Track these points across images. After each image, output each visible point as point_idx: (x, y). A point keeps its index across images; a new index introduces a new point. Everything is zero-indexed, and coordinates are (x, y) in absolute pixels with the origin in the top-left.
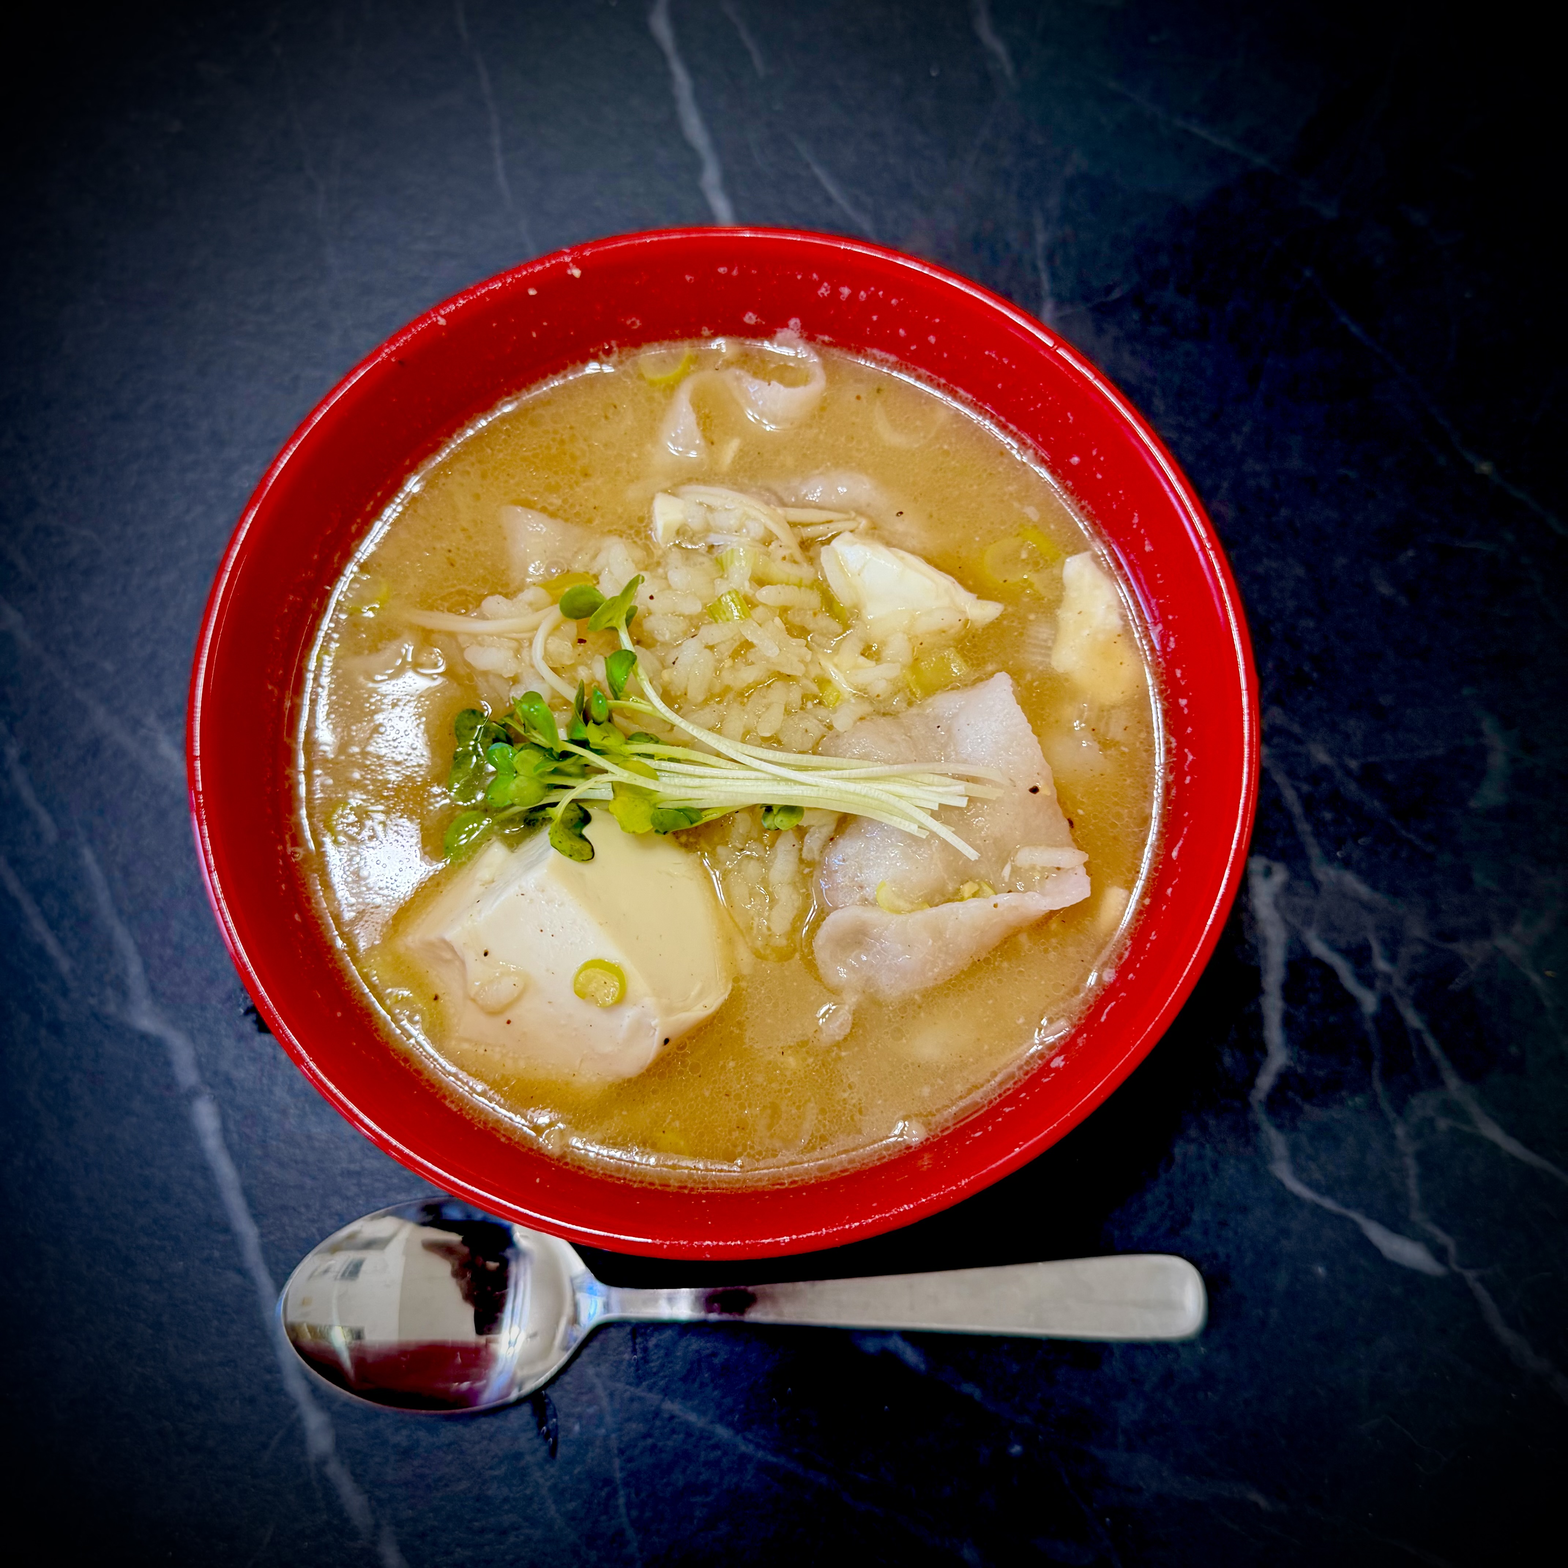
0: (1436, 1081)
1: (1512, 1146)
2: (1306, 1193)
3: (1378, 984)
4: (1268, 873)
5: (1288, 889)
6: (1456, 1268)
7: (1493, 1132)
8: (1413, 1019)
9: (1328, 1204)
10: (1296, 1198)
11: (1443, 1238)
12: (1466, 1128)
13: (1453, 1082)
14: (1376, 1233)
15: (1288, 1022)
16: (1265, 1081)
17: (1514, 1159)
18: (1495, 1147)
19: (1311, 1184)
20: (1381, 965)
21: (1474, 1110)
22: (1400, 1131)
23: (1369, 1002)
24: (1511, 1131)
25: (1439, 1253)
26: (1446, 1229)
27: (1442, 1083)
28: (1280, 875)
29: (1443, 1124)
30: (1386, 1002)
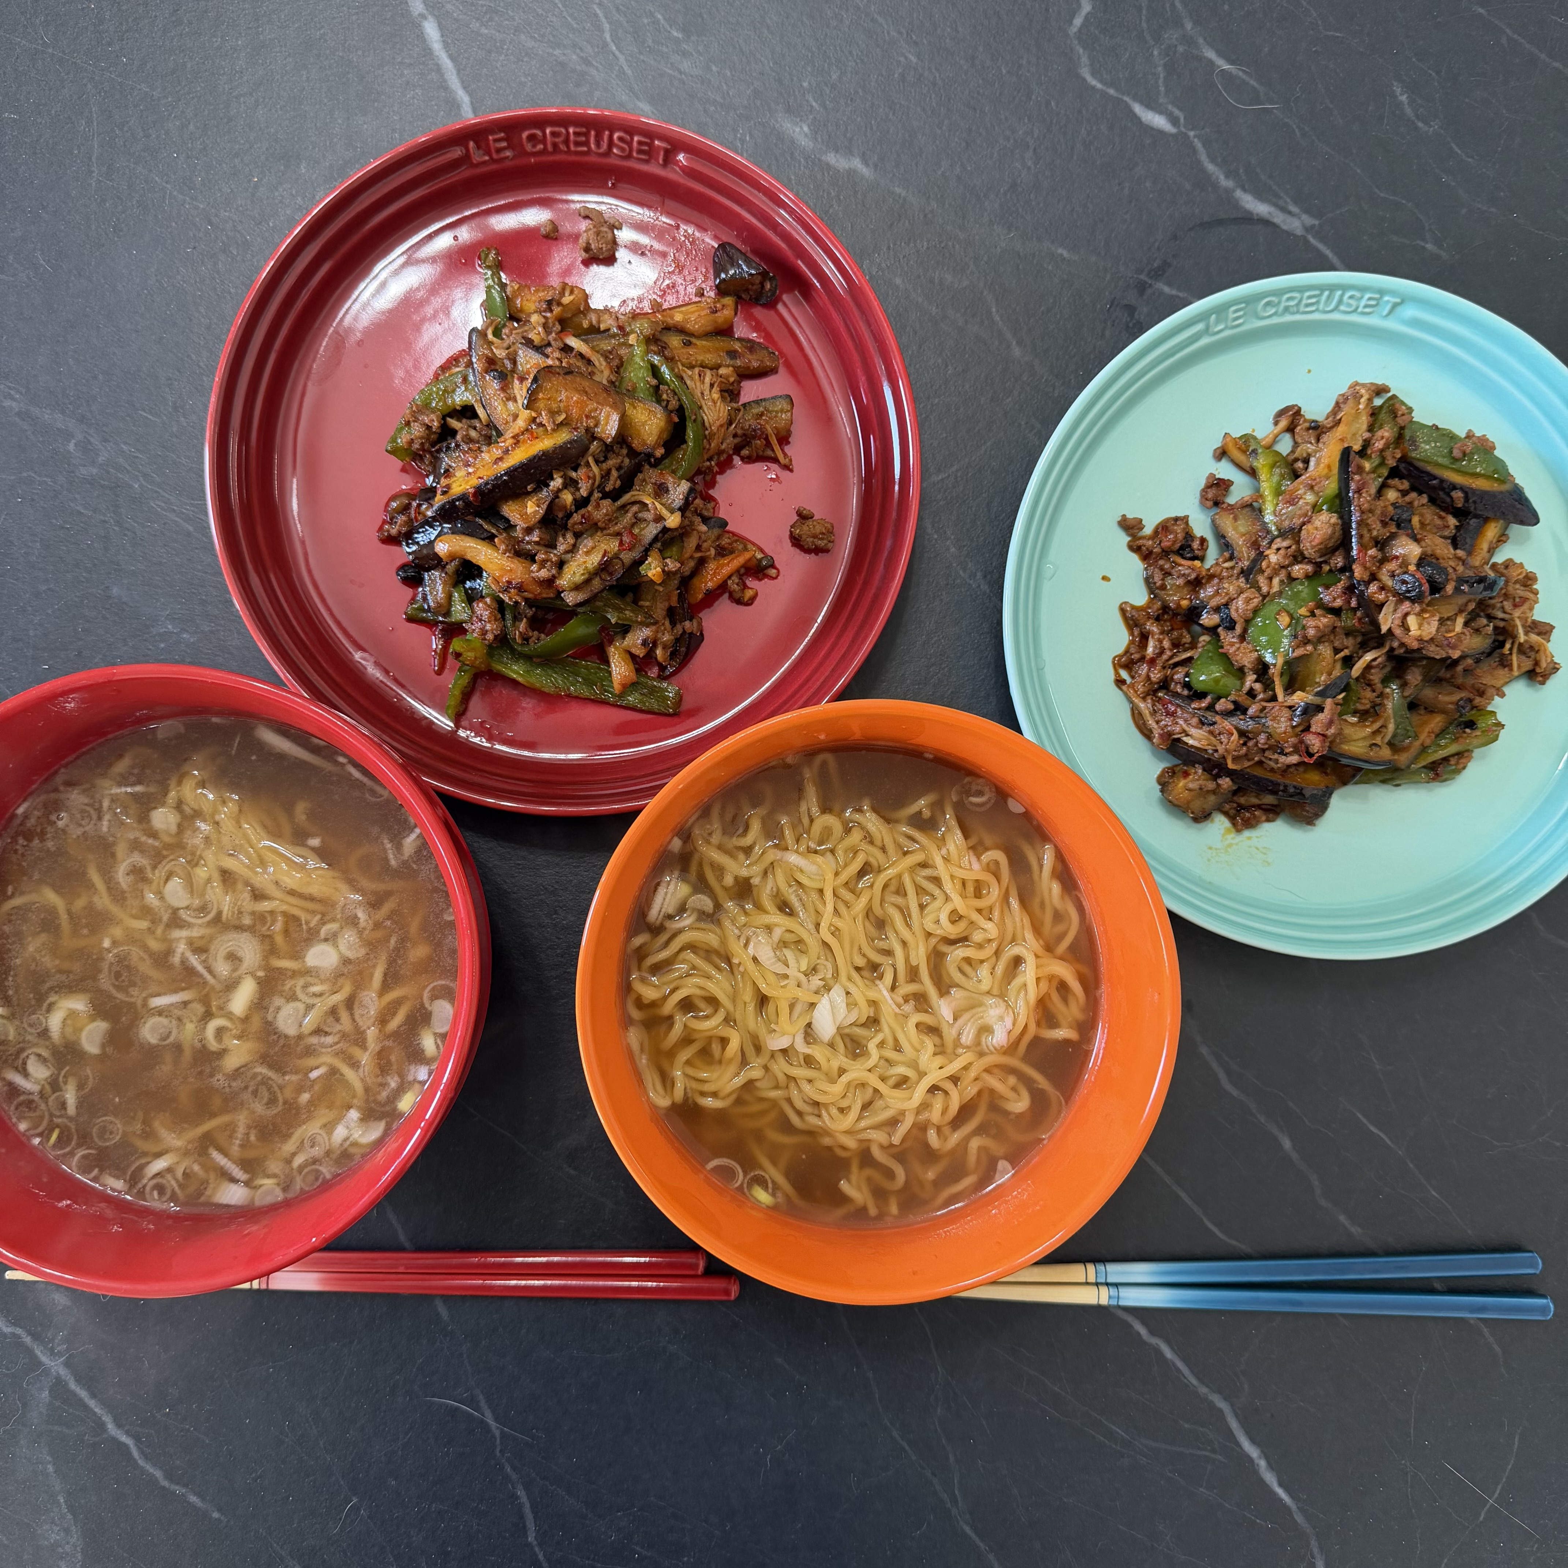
0: (1178, 23)
1: (1222, 63)
2: (1099, 86)
6: (1183, 130)
7: (1211, 54)
9: (1111, 91)
10: (1093, 88)
11: (1177, 112)
12: (1195, 52)
13: (1189, 26)
14: (1137, 108)
16: (1078, 21)
17: (1222, 70)
18: (1211, 62)
19: (1101, 81)
21: (1201, 41)
22: (1156, 53)
25: (1174, 121)
26: (1180, 109)
27: (1182, 26)
29: (1181, 49)
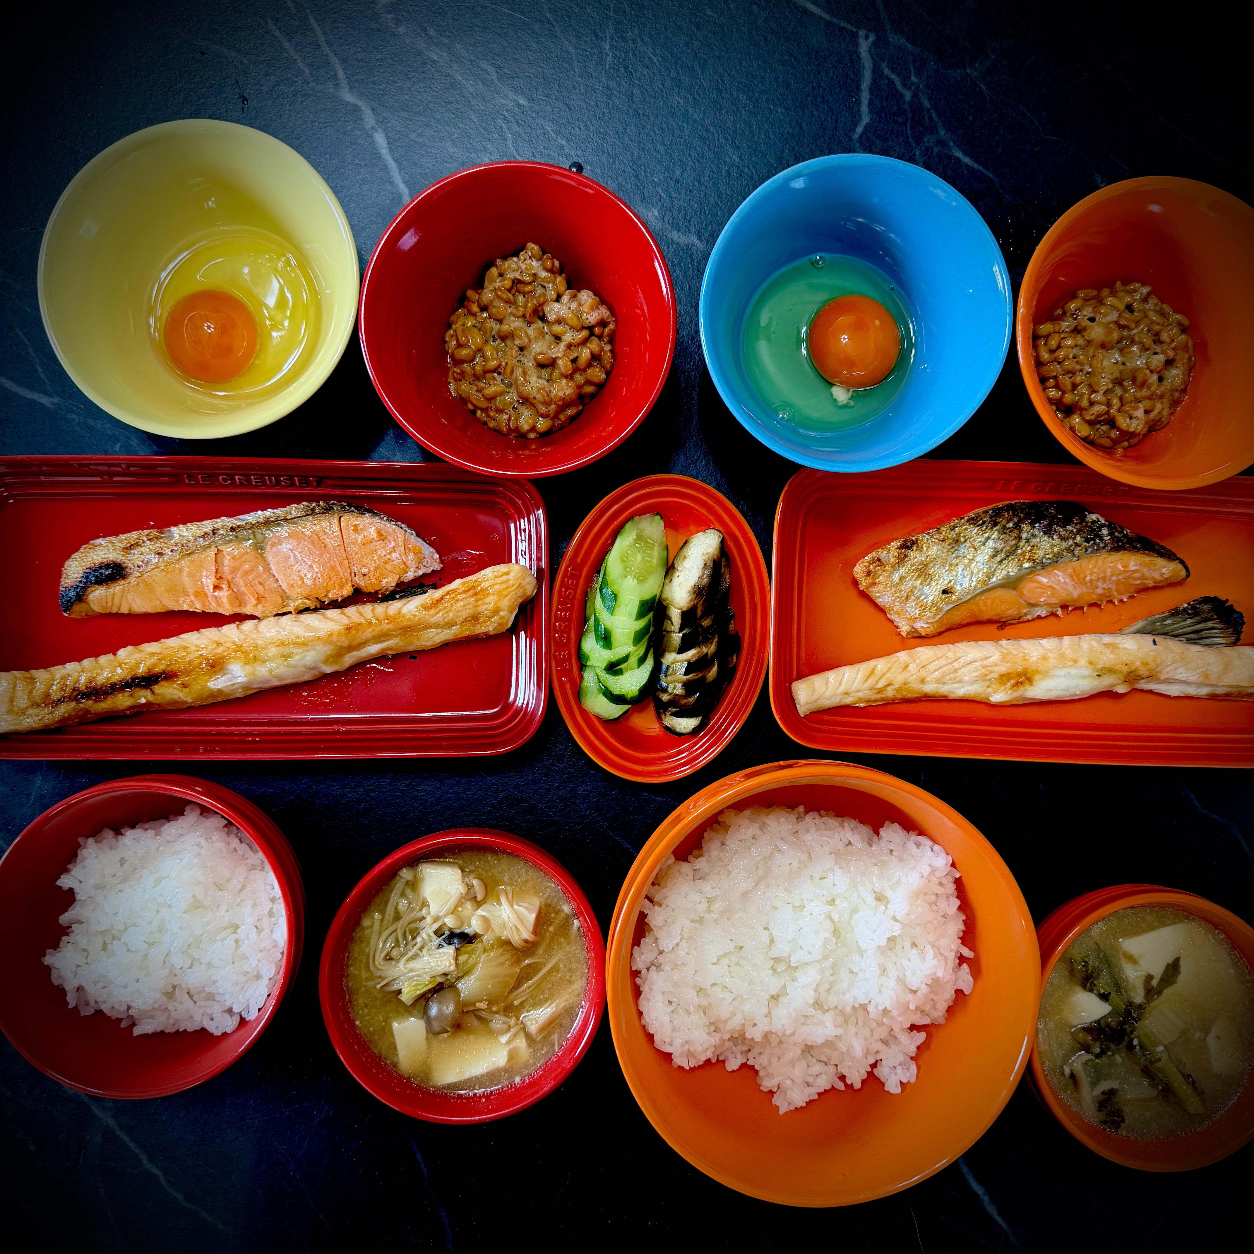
0: (934, 131)
1: (966, 160)
3: (913, 88)
4: (867, 37)
5: (875, 44)
7: (959, 154)
8: (927, 104)
12: (947, 151)
13: (942, 132)
15: (871, 103)
16: (859, 130)
17: (967, 165)
18: (958, 160)
20: (914, 79)
21: (951, 144)
22: (917, 153)
23: (908, 96)
24: (966, 153)
27: (938, 133)
28: (872, 38)
29: (936, 150)
30: (915, 95)
